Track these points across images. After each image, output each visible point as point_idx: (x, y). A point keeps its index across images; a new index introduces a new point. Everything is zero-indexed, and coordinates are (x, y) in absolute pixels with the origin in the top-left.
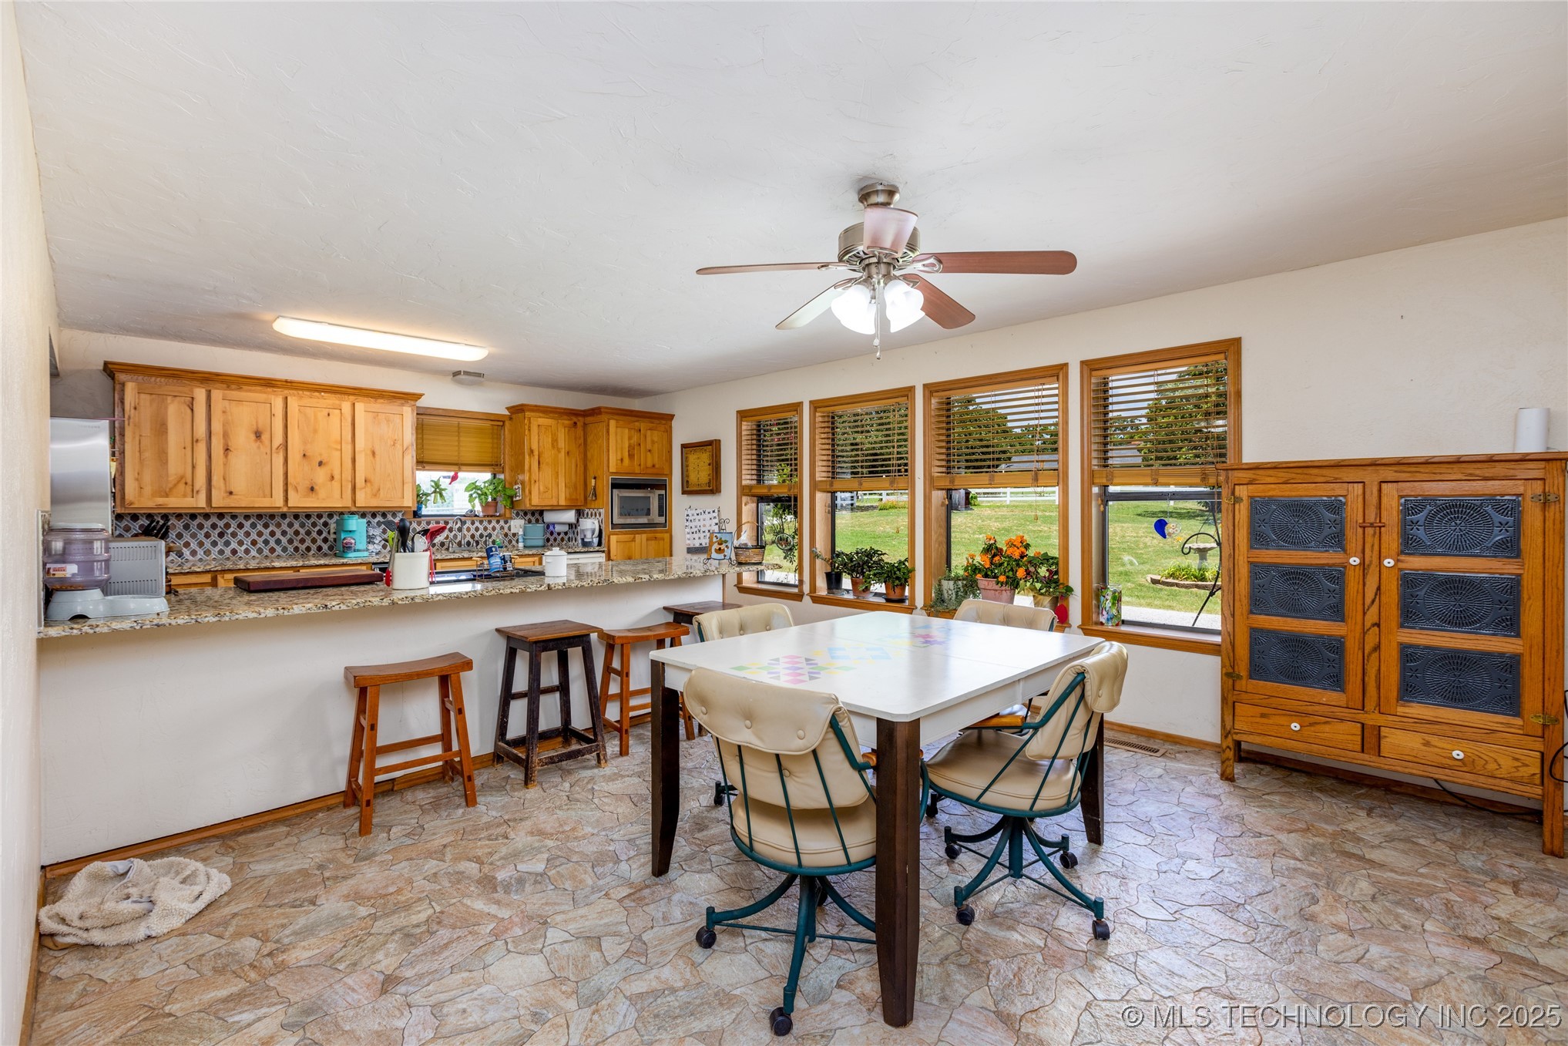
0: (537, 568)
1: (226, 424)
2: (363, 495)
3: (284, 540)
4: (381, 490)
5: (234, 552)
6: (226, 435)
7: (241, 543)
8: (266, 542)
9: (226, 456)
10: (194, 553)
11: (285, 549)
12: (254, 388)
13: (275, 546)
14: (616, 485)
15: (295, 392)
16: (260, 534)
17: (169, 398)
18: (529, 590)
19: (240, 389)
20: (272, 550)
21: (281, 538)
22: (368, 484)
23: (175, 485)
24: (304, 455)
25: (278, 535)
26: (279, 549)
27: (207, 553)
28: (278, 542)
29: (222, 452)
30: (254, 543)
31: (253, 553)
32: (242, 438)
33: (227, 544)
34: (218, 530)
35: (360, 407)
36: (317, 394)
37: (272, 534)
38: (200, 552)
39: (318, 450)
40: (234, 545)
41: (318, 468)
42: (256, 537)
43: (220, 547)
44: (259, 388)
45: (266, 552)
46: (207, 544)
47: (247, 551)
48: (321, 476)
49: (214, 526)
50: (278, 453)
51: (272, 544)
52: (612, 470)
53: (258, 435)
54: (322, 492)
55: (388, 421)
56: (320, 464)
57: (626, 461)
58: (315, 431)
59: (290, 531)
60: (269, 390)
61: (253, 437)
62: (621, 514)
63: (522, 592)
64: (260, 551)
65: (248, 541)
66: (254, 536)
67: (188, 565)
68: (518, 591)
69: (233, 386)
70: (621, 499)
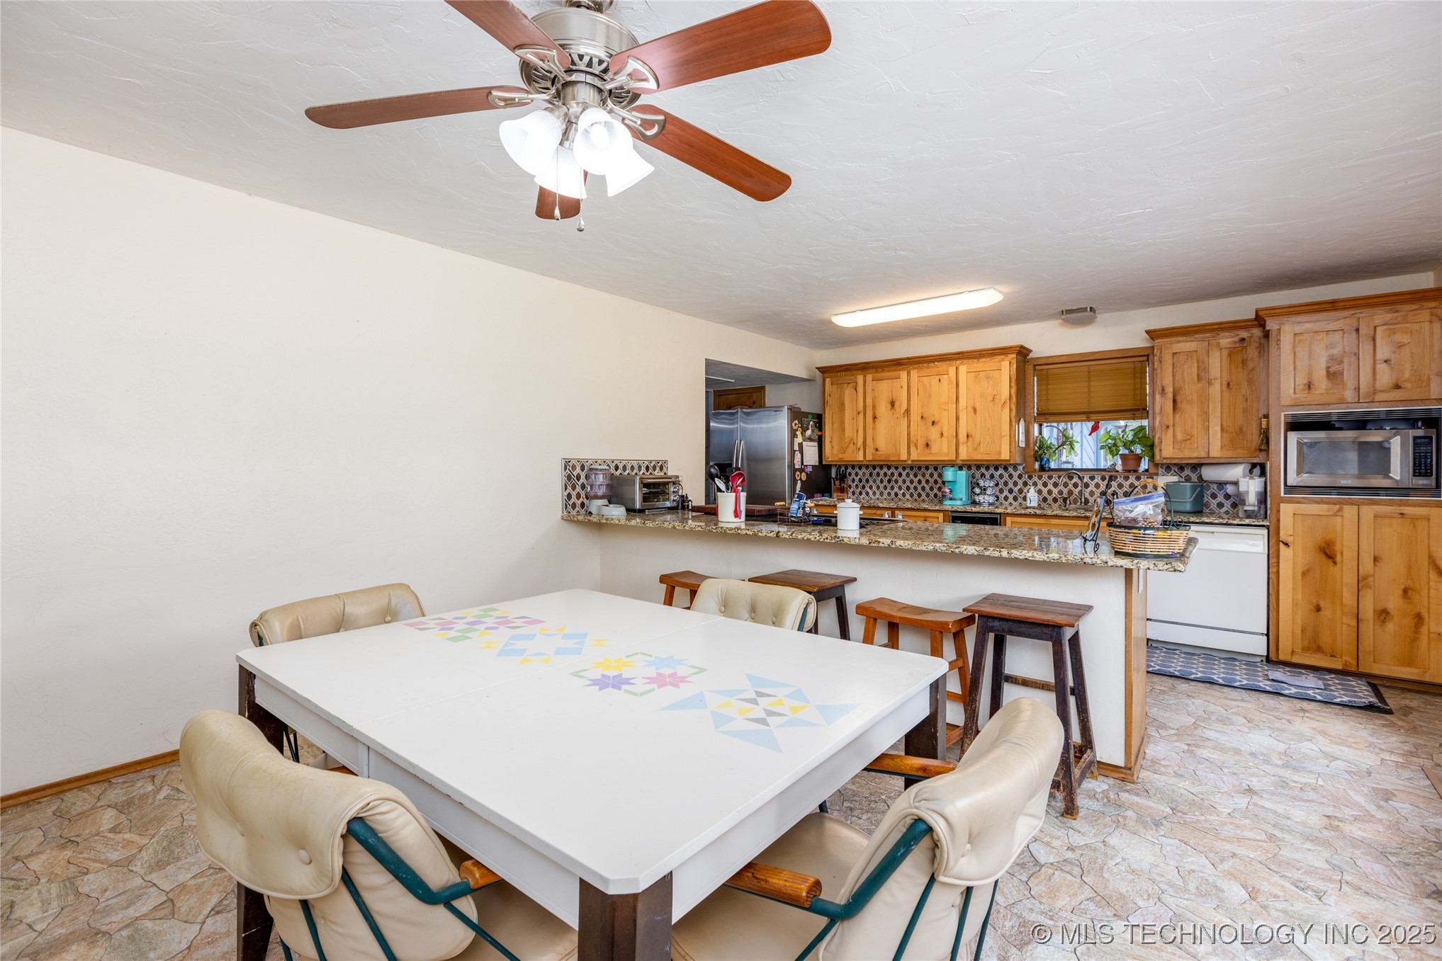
0: (862, 521)
1: (874, 399)
2: (965, 449)
3: (927, 488)
4: (981, 444)
5: (896, 494)
6: (874, 407)
7: (900, 488)
8: (916, 488)
9: (874, 422)
10: (874, 493)
11: (928, 495)
12: (891, 369)
13: (921, 492)
14: (1296, 425)
15: (917, 366)
16: (912, 482)
17: (846, 385)
18: (760, 534)
19: (883, 371)
20: (919, 495)
21: (926, 485)
22: (970, 439)
23: (849, 445)
24: (922, 417)
25: (923, 483)
26: (924, 495)
27: (881, 494)
28: (923, 489)
29: (871, 420)
30: (908, 488)
31: (908, 496)
32: (883, 408)
33: (892, 488)
34: (888, 478)
35: (963, 369)
36: (932, 364)
37: (920, 482)
38: (878, 493)
39: (933, 411)
40: (896, 489)
41: (932, 427)
42: (909, 484)
43: (888, 490)
44: (894, 368)
45: (915, 496)
46: (882, 486)
47: (904, 495)
48: (934, 434)
49: (885, 474)
50: (904, 417)
51: (919, 490)
52: (1286, 401)
53: (893, 404)
54: (934, 448)
55: (988, 377)
56: (933, 423)
57: (1322, 384)
58: (930, 396)
59: (932, 481)
60: (901, 367)
61: (889, 406)
62: (1300, 471)
63: (755, 535)
64: (912, 495)
65: (904, 487)
66: (908, 483)
67: (872, 502)
68: (751, 533)
69: (879, 370)
70: (1300, 445)
